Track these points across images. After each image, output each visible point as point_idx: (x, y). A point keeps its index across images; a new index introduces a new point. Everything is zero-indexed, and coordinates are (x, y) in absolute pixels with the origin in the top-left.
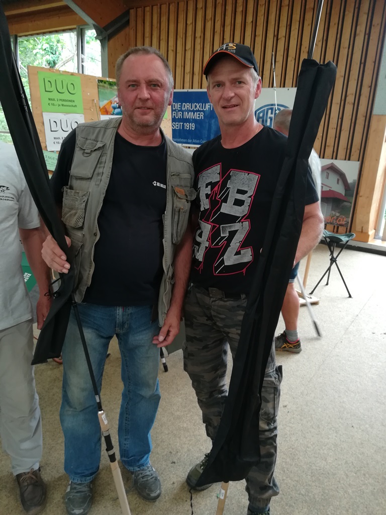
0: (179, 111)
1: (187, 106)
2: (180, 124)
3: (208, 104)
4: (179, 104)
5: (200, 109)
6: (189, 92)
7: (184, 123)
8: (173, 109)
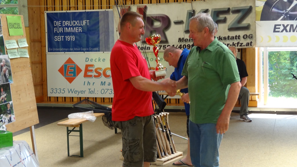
0: (60, 27)
1: (67, 23)
2: (62, 37)
3: (85, 21)
4: (59, 22)
5: (78, 24)
6: (68, 13)
7: (65, 36)
8: (55, 25)
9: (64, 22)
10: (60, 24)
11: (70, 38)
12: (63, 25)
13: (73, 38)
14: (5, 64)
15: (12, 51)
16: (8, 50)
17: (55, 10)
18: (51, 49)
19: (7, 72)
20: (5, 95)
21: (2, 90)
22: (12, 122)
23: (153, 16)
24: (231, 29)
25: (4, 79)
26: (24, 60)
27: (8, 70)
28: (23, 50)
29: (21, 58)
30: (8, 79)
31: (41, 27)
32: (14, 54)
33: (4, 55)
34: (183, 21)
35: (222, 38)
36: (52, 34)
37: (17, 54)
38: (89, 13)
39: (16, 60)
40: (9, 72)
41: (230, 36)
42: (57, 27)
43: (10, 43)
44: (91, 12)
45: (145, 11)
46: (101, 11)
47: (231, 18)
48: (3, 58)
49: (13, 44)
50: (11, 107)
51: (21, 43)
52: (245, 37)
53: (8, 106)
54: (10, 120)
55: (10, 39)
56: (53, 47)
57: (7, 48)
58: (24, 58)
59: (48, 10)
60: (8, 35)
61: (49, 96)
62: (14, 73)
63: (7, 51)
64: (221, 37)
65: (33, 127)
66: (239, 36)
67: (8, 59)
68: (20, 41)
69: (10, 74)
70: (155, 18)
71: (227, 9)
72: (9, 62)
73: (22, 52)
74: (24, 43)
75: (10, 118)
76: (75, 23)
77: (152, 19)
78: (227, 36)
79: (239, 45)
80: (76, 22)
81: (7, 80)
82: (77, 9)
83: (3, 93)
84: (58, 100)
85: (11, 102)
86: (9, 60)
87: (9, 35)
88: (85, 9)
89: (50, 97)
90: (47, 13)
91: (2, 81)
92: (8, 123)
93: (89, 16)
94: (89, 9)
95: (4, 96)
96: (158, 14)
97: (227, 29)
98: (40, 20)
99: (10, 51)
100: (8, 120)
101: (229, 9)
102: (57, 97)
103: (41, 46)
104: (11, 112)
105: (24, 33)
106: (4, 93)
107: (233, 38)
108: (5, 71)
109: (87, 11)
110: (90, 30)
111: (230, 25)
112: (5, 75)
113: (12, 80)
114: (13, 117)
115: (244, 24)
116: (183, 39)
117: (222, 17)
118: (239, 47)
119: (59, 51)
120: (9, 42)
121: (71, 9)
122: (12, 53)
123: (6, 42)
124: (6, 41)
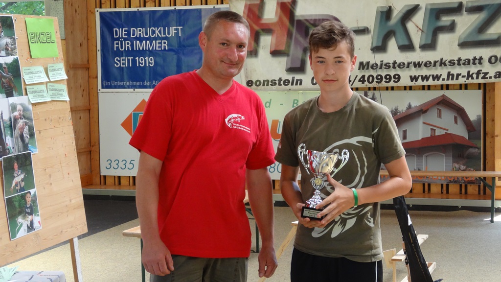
1: (138, 32)
2: (128, 60)
3: (173, 28)
4: (124, 29)
5: (161, 35)
6: (141, 11)
7: (135, 57)
8: (115, 37)
9: (134, 31)
10: (125, 34)
11: (145, 61)
12: (132, 36)
13: (150, 61)
14: (22, 114)
15: (36, 87)
16: (28, 87)
17: (116, 8)
18: (108, 83)
19: (26, 130)
20: (22, 176)
21: (16, 165)
22: (36, 230)
23: (308, 18)
24: (463, 45)
25: (20, 144)
26: (59, 106)
27: (28, 126)
28: (57, 86)
29: (54, 103)
30: (27, 144)
31: (88, 39)
32: (40, 94)
33: (21, 97)
34: (368, 28)
35: (447, 63)
36: (110, 52)
37: (45, 94)
38: (182, 12)
39: (43, 106)
40: (29, 130)
41: (463, 58)
42: (119, 40)
43: (32, 73)
44: (186, 11)
45: (292, 9)
46: (205, 9)
47: (466, 23)
48: (17, 103)
49: (37, 75)
50: (34, 201)
51: (54, 72)
52: (493, 60)
53: (27, 199)
54: (31, 227)
55: (32, 65)
56: (111, 79)
57: (27, 83)
58: (57, 103)
59: (102, 6)
60: (29, 57)
61: (102, 174)
62: (40, 133)
63: (26, 89)
64: (443, 61)
65: (76, 240)
66: (481, 58)
67: (29, 104)
68: (51, 68)
69: (32, 135)
70: (312, 22)
71: (456, 5)
72: (31, 111)
73: (55, 90)
74: (59, 72)
75: (32, 223)
76: (155, 31)
77: (307, 24)
78: (456, 58)
79: (482, 75)
80: (157, 30)
81: (26, 147)
82: (160, 6)
83: (17, 172)
84: (120, 183)
85: (32, 191)
86: (30, 107)
87: (31, 56)
88: (175, 5)
89: (105, 177)
90: (101, 13)
91: (16, 148)
92: (28, 232)
93: (182, 17)
94: (182, 5)
95: (19, 177)
96: (319, 15)
97: (457, 44)
98: (88, 27)
99: (33, 88)
100: (28, 225)
101: (461, 4)
102: (119, 177)
103: (89, 77)
104: (33, 211)
105: (59, 53)
106: (20, 173)
107: (467, 62)
108: (22, 129)
109: (178, 8)
110: (184, 46)
111: (463, 36)
112: (22, 137)
113: (35, 146)
114: (36, 219)
115: (490, 34)
116: (368, 63)
117: (446, 20)
118: (480, 81)
119: (123, 87)
120: (29, 71)
121: (147, 4)
122: (35, 92)
123: (24, 71)
124: (24, 68)
